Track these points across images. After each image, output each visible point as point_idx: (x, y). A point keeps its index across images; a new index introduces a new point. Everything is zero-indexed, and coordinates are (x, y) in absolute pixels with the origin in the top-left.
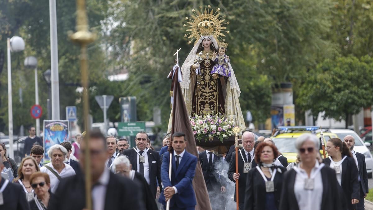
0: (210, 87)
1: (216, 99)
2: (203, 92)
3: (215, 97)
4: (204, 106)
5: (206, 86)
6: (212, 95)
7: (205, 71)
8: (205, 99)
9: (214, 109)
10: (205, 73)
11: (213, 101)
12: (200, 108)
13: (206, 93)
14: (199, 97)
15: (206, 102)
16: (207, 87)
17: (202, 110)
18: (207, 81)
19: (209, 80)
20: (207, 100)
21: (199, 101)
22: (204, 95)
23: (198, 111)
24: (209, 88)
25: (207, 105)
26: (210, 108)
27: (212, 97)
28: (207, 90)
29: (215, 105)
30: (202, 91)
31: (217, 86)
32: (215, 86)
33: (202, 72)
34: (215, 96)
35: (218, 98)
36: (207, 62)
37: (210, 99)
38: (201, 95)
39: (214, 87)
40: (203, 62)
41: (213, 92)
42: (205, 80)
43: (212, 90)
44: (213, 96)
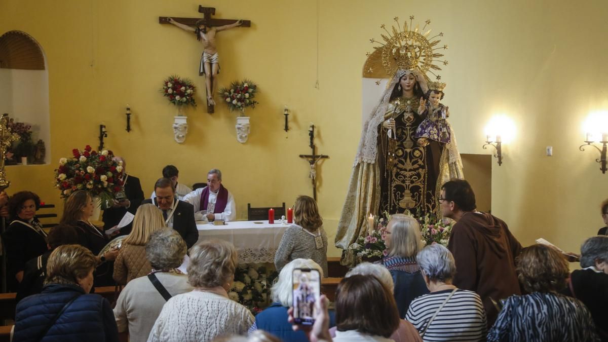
0: (413, 161)
1: (424, 182)
2: (401, 169)
3: (422, 178)
4: (401, 193)
5: (406, 159)
6: (416, 175)
7: (405, 131)
8: (403, 182)
9: (419, 200)
10: (404, 136)
11: (419, 184)
12: (395, 196)
13: (405, 170)
14: (394, 177)
15: (405, 186)
16: (408, 160)
17: (399, 200)
18: (408, 150)
19: (412, 148)
20: (408, 183)
21: (393, 185)
22: (402, 175)
23: (392, 202)
24: (411, 161)
25: (407, 191)
26: (413, 196)
27: (416, 178)
28: (408, 165)
29: (421, 191)
30: (398, 168)
31: (426, 159)
32: (421, 159)
33: (399, 135)
34: (422, 176)
35: (426, 180)
36: (409, 117)
37: (412, 182)
38: (397, 174)
39: (419, 160)
40: (402, 115)
41: (418, 169)
42: (405, 148)
43: (416, 166)
44: (419, 175)
